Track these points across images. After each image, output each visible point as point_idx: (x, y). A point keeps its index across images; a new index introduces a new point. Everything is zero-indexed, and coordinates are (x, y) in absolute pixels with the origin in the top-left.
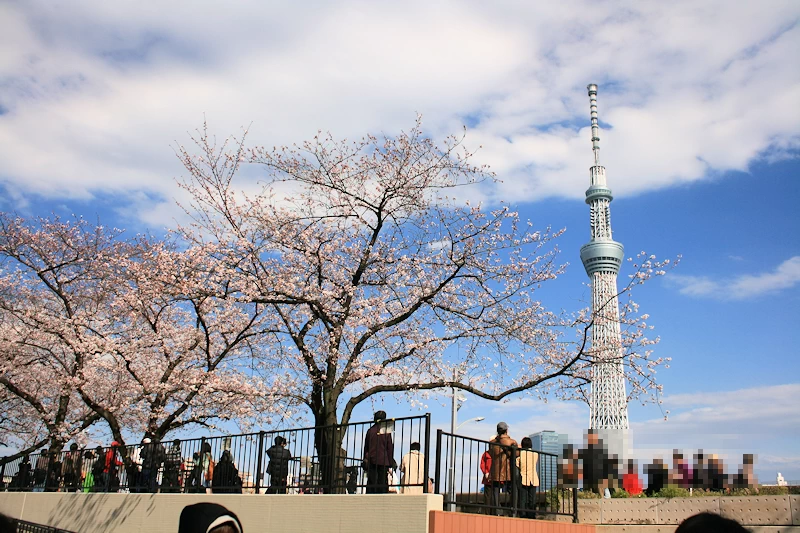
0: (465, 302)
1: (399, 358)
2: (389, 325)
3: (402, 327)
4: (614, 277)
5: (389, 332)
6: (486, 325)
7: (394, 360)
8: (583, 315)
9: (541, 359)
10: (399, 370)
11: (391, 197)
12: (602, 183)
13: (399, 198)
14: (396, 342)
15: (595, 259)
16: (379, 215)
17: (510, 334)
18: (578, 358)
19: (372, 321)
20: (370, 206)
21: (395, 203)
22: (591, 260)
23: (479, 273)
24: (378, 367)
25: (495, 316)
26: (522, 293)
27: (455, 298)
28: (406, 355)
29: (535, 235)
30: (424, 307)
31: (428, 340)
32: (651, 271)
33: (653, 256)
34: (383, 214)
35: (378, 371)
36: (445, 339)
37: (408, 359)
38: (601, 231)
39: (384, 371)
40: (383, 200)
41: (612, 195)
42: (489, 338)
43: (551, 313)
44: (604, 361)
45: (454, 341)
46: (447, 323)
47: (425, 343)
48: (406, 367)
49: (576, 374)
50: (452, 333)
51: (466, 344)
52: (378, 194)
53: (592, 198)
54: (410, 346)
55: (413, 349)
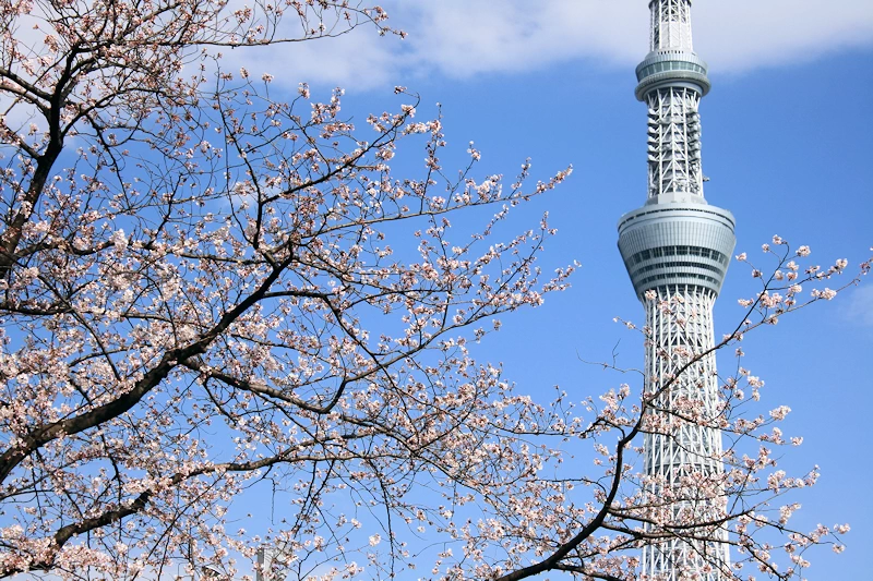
0: (292, 366)
1: (104, 521)
2: (76, 426)
3: (116, 432)
4: (710, 302)
5: (78, 447)
6: (350, 428)
7: (89, 526)
8: (613, 405)
9: (497, 524)
10: (103, 556)
11: (88, 66)
12: (682, 43)
13: (109, 71)
14: (95, 475)
15: (657, 252)
16: (53, 116)
17: (415, 454)
18: (598, 522)
19: (28, 415)
20: (28, 92)
21: (98, 84)
22: (646, 254)
23: (333, 285)
24: (42, 546)
25: (375, 403)
26: (451, 343)
27: (266, 355)
28: (125, 512)
29: (487, 185)
30: (179, 378)
31: (186, 469)
32: (799, 288)
33: (805, 249)
34: (67, 116)
35: (42, 557)
36: (234, 467)
37: (130, 522)
38: (674, 177)
39: (60, 558)
40: (67, 74)
41: (705, 78)
42: (357, 466)
43: (528, 399)
44: (669, 532)
45: (259, 472)
46: (242, 422)
47: (177, 479)
48: (122, 547)
49: (592, 566)
50: (257, 450)
51: (294, 480)
52: (50, 59)
53: (654, 84)
54: (134, 487)
55: (145, 497)
